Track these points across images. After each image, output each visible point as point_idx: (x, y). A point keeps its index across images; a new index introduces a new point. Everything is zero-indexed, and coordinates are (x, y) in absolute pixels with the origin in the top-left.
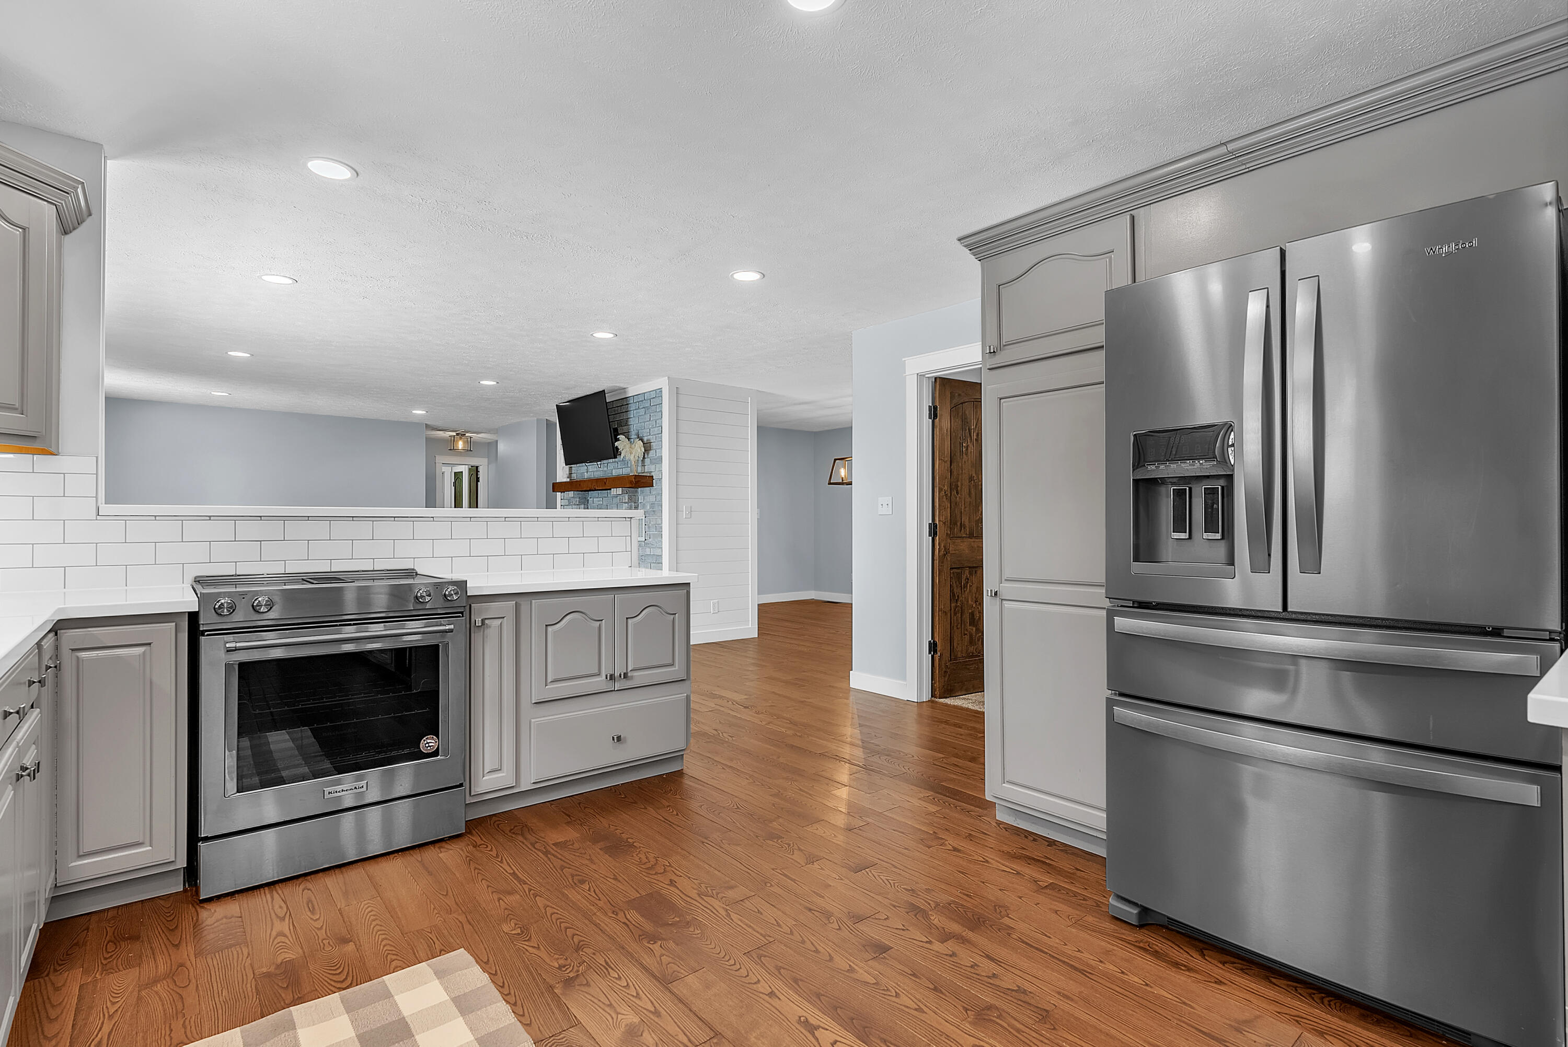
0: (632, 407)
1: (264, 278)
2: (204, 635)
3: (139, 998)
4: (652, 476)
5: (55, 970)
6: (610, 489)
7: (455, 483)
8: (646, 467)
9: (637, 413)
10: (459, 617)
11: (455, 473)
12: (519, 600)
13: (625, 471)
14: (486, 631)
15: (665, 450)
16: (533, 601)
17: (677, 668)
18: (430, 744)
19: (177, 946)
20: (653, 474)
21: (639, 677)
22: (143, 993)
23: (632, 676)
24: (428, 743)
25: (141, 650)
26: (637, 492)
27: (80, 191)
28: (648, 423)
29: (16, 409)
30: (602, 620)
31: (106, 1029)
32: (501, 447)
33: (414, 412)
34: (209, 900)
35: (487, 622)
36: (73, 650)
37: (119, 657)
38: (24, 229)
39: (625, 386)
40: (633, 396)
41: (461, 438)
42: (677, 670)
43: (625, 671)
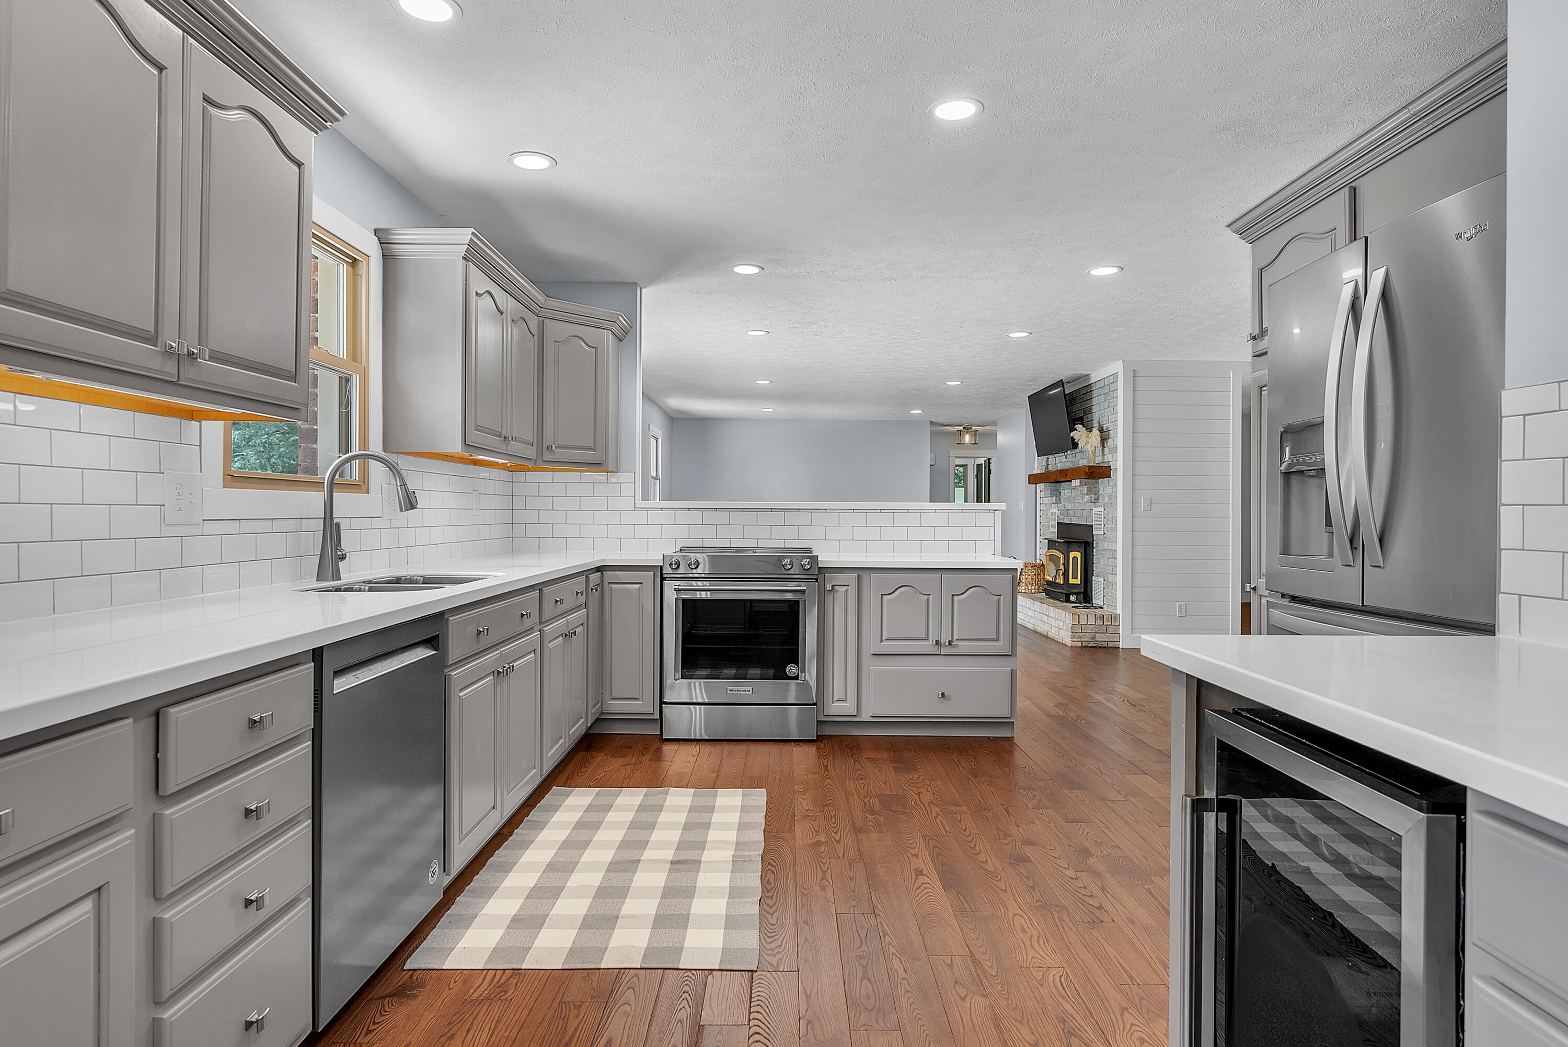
0: (1095, 394)
1: (748, 333)
2: (665, 580)
3: (619, 769)
4: (1110, 467)
5: (595, 751)
6: (1071, 481)
7: (977, 475)
8: (1105, 456)
9: (1098, 399)
10: (814, 582)
11: (977, 465)
12: (861, 573)
13: (1083, 462)
14: (835, 595)
15: (1119, 438)
16: (872, 575)
17: (1001, 644)
18: (793, 671)
19: (643, 755)
20: (1111, 464)
21: (964, 648)
22: (621, 767)
23: (957, 645)
24: (791, 669)
25: (639, 586)
26: (1097, 483)
27: (620, 318)
28: (1107, 409)
29: (592, 449)
30: (930, 595)
31: (601, 775)
32: (1000, 438)
33: (911, 412)
34: (668, 740)
35: (836, 587)
36: (609, 583)
37: (628, 589)
38: (595, 348)
39: (1088, 373)
40: (1096, 382)
41: (967, 432)
42: (1002, 646)
43: (950, 640)
